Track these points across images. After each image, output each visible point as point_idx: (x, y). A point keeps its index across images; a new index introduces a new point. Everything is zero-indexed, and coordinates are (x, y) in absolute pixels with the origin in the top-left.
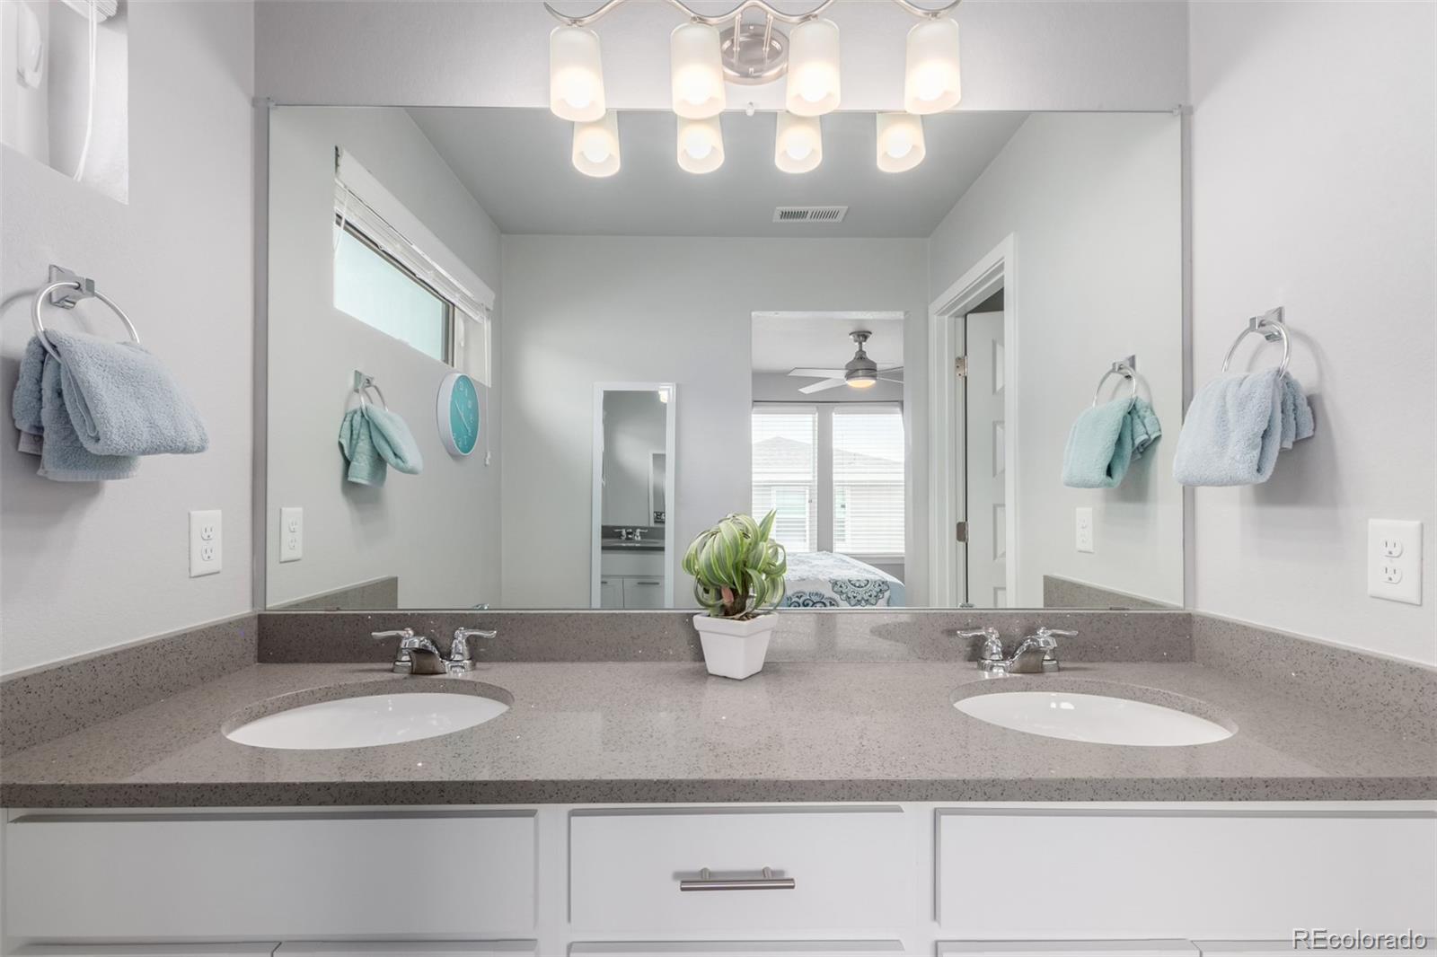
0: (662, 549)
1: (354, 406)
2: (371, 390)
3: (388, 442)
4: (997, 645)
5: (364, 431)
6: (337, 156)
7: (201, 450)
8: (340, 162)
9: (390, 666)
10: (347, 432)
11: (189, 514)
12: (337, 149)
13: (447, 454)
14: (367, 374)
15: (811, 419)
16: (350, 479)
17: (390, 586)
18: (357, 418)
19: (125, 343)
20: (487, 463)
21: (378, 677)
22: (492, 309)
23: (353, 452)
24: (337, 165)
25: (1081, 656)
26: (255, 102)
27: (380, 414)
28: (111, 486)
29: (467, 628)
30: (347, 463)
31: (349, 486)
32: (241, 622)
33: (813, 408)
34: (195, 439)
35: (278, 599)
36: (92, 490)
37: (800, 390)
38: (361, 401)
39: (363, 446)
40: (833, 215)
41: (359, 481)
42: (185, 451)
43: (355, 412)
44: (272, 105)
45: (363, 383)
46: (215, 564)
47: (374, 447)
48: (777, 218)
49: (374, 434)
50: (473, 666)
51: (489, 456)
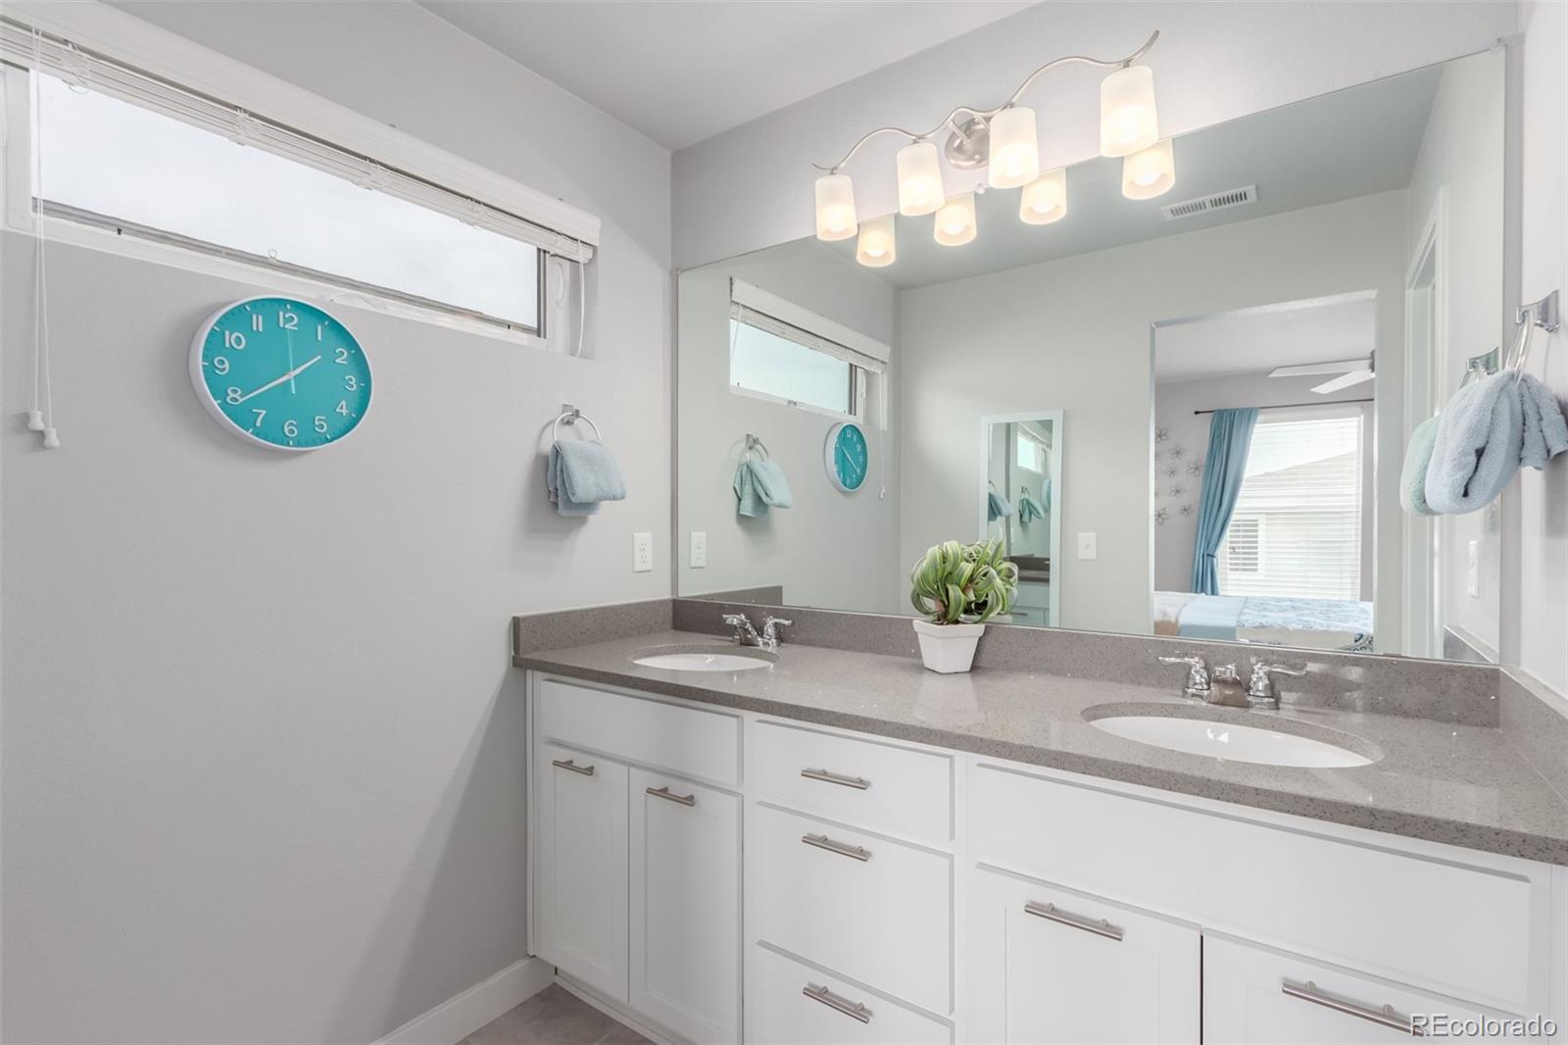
0: (1047, 581)
1: (743, 460)
2: (758, 447)
3: (762, 486)
4: (1201, 676)
5: (749, 478)
6: (731, 284)
7: (623, 498)
8: (734, 288)
9: (731, 639)
10: (739, 478)
11: (633, 536)
12: (731, 279)
13: (836, 491)
14: (755, 436)
15: (1356, 424)
16: (741, 512)
17: (778, 590)
18: (745, 468)
19: (592, 441)
20: (882, 496)
21: (721, 643)
22: (886, 361)
23: (742, 493)
24: (731, 291)
25: (1328, 702)
26: (671, 273)
27: (757, 467)
28: (592, 518)
29: (775, 617)
30: (740, 500)
31: (742, 519)
32: (662, 603)
33: (1356, 408)
34: (618, 492)
35: (686, 592)
36: (583, 520)
37: (1313, 390)
38: (749, 456)
39: (748, 488)
40: (1243, 196)
41: (745, 513)
42: (614, 498)
43: (743, 465)
44: (679, 272)
45: (752, 443)
46: (648, 566)
47: (755, 490)
48: (1169, 217)
49: (755, 480)
50: (779, 645)
51: (883, 491)
